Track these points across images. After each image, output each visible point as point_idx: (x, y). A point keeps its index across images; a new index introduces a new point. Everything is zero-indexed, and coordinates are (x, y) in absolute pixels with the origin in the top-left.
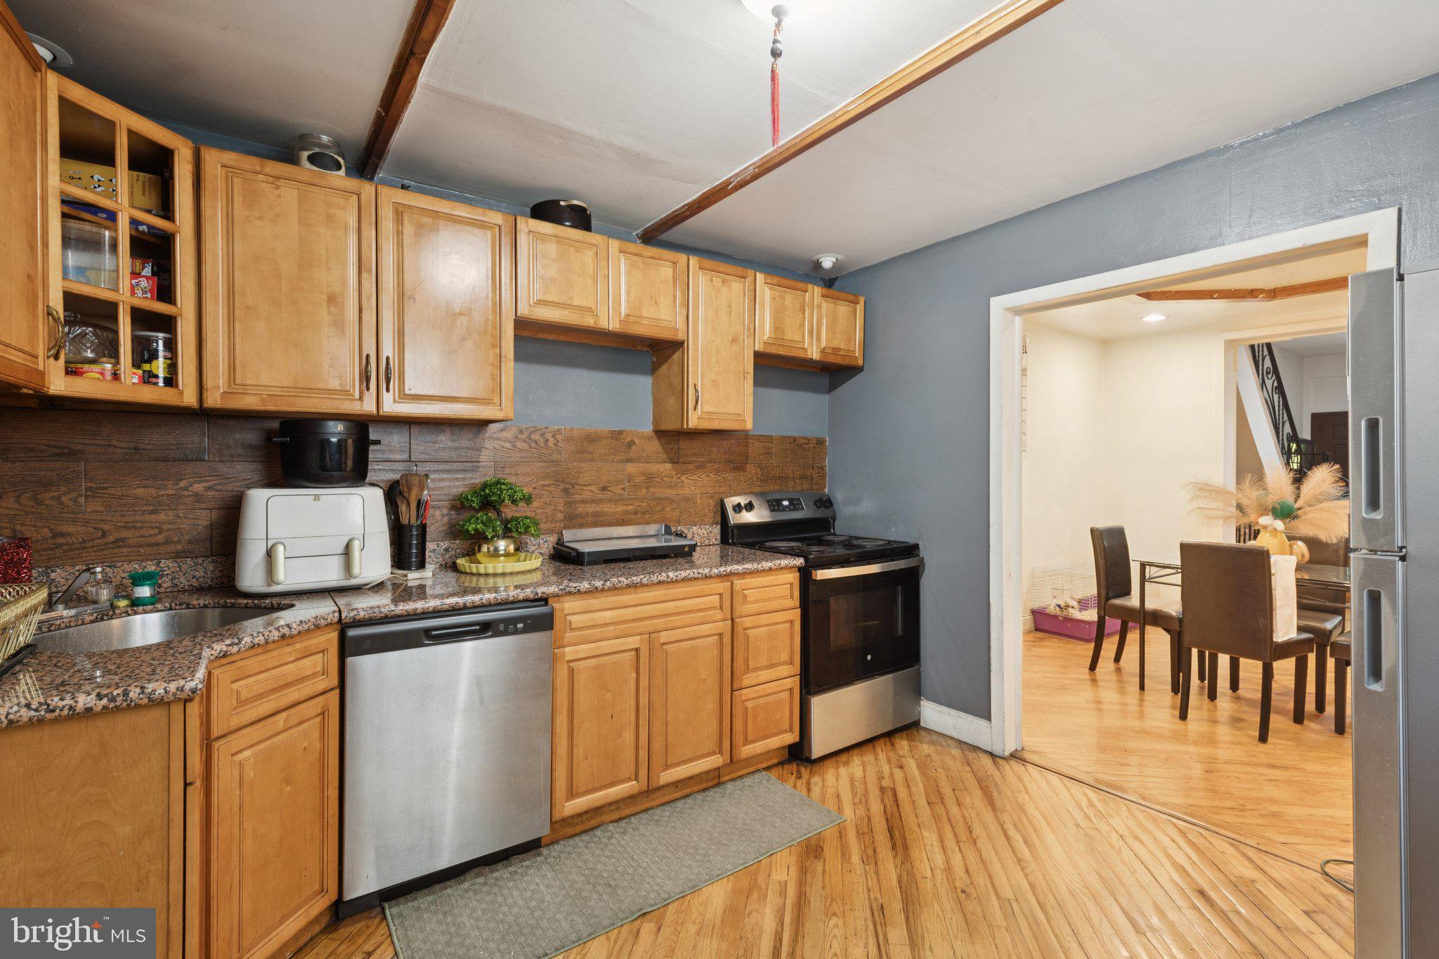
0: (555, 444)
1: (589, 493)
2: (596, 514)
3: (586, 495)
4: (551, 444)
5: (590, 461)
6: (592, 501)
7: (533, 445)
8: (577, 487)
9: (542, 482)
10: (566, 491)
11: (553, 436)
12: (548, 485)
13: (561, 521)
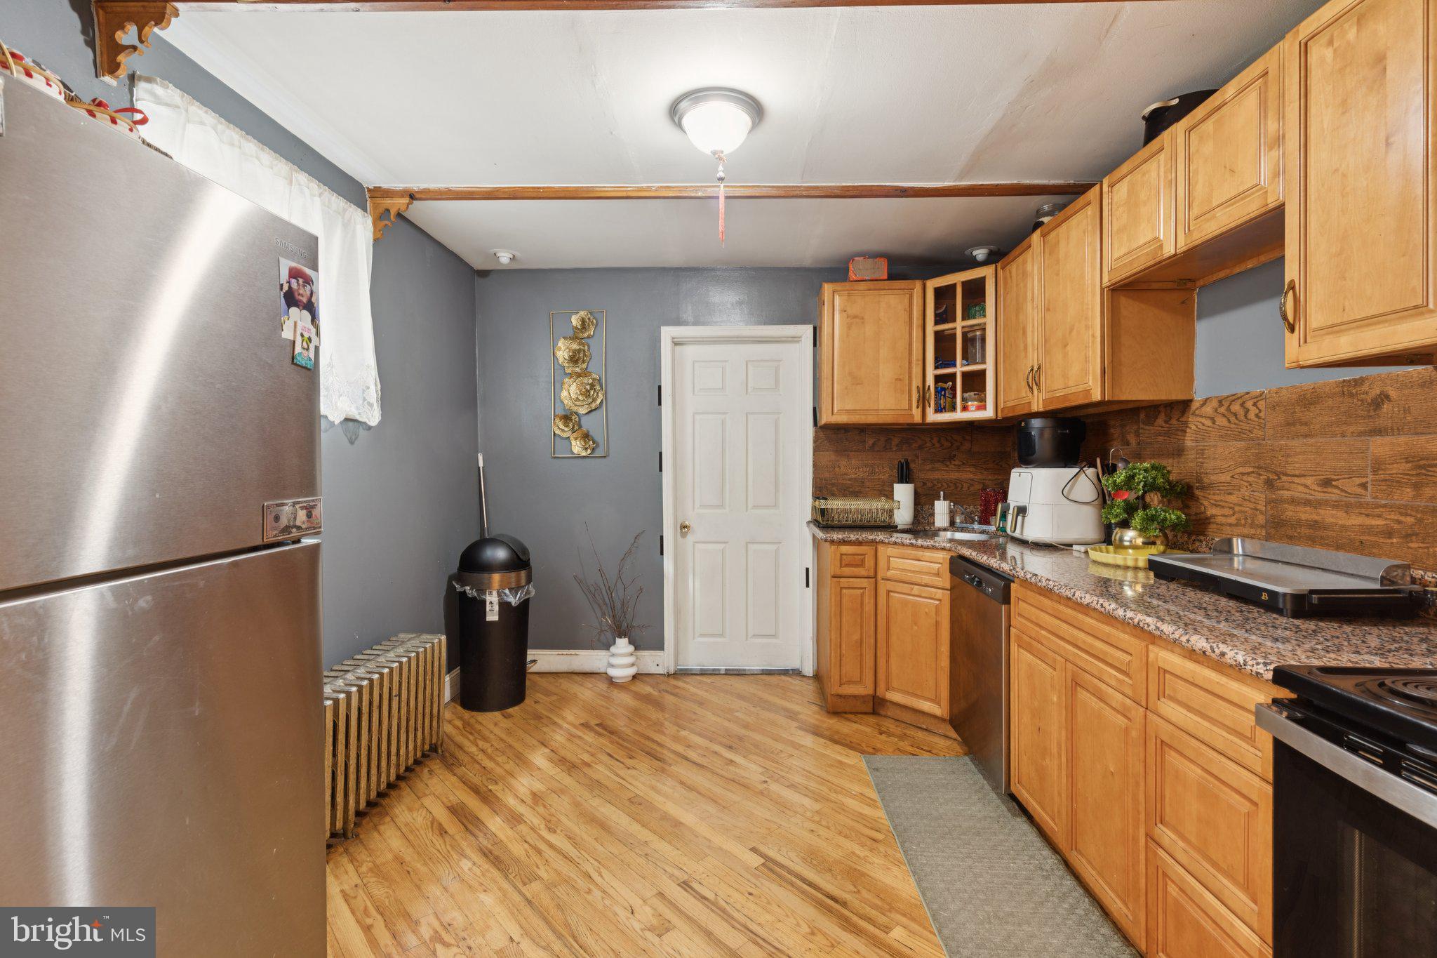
0: (1257, 416)
1: (1301, 488)
2: (1313, 525)
3: (1298, 492)
4: (1251, 415)
5: (1306, 436)
6: (1307, 503)
7: (1233, 419)
8: (1284, 478)
9: (1241, 470)
10: (1270, 484)
11: (1255, 405)
12: (1248, 474)
13: (1262, 527)
